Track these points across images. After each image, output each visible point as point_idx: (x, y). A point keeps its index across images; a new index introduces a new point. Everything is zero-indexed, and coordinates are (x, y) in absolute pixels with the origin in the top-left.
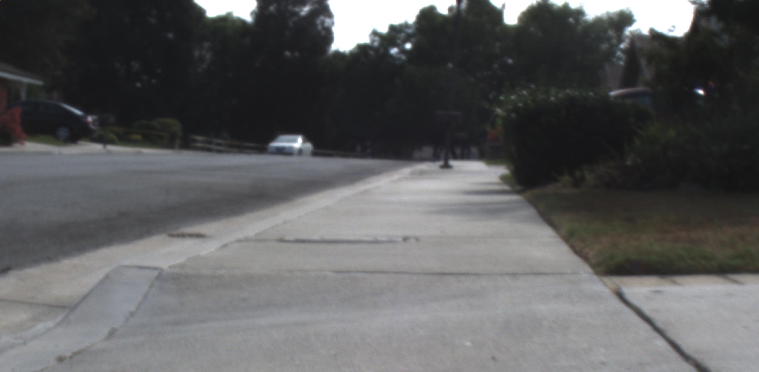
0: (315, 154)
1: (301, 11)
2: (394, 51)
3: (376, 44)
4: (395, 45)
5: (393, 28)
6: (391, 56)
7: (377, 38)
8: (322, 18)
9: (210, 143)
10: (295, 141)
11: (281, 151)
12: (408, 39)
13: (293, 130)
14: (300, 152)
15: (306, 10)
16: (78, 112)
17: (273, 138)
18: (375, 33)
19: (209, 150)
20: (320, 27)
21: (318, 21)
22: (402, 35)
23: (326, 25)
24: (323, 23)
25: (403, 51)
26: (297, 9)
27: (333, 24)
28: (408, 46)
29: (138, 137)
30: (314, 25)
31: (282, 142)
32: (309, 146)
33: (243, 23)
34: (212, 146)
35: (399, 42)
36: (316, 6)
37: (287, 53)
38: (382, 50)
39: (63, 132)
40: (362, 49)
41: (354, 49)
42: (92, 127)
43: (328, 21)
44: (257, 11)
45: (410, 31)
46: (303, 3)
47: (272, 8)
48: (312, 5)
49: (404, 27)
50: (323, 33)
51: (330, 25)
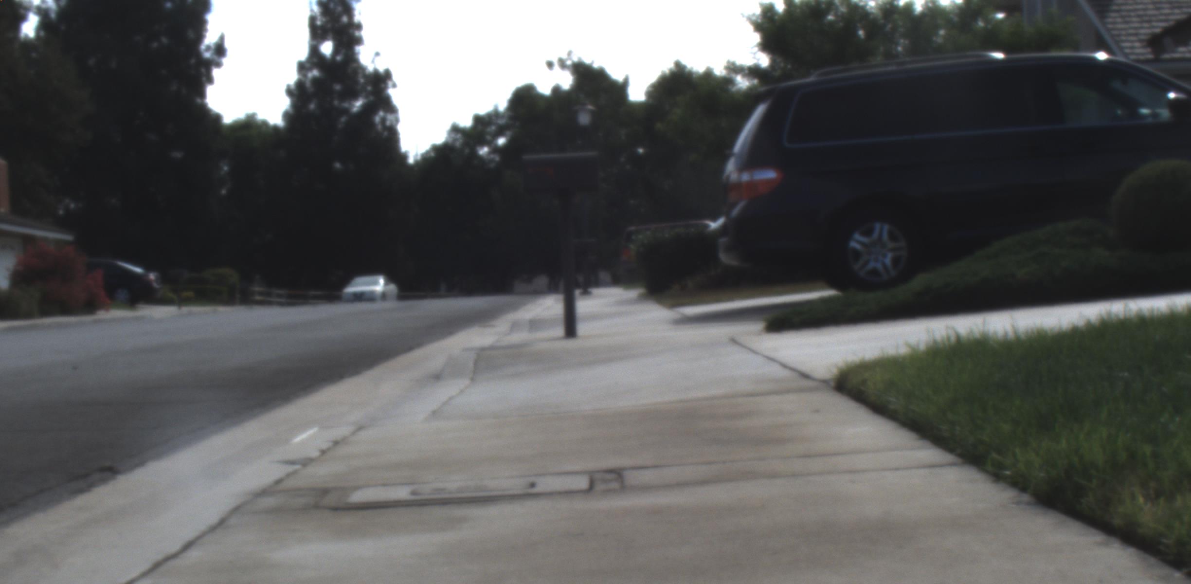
1: (353, 106)
2: (484, 151)
3: (458, 144)
4: (482, 142)
5: (478, 119)
6: (480, 159)
7: (459, 136)
8: (381, 113)
11: (359, 297)
12: (500, 133)
13: (371, 269)
14: (384, 296)
15: (358, 104)
16: (138, 270)
18: (455, 129)
19: (271, 303)
20: (380, 127)
21: (377, 119)
22: (493, 128)
23: (388, 123)
24: (384, 120)
25: (496, 150)
26: (346, 105)
27: (397, 120)
28: (501, 141)
29: (190, 294)
30: (372, 124)
31: (360, 285)
33: (276, 128)
35: (489, 138)
36: (372, 98)
37: (338, 165)
38: (467, 151)
39: (122, 294)
40: (439, 151)
41: (428, 152)
42: (156, 285)
43: (390, 117)
44: (291, 111)
45: (502, 122)
46: (355, 96)
47: (312, 106)
48: (366, 97)
49: (494, 118)
50: (386, 134)
51: (394, 122)
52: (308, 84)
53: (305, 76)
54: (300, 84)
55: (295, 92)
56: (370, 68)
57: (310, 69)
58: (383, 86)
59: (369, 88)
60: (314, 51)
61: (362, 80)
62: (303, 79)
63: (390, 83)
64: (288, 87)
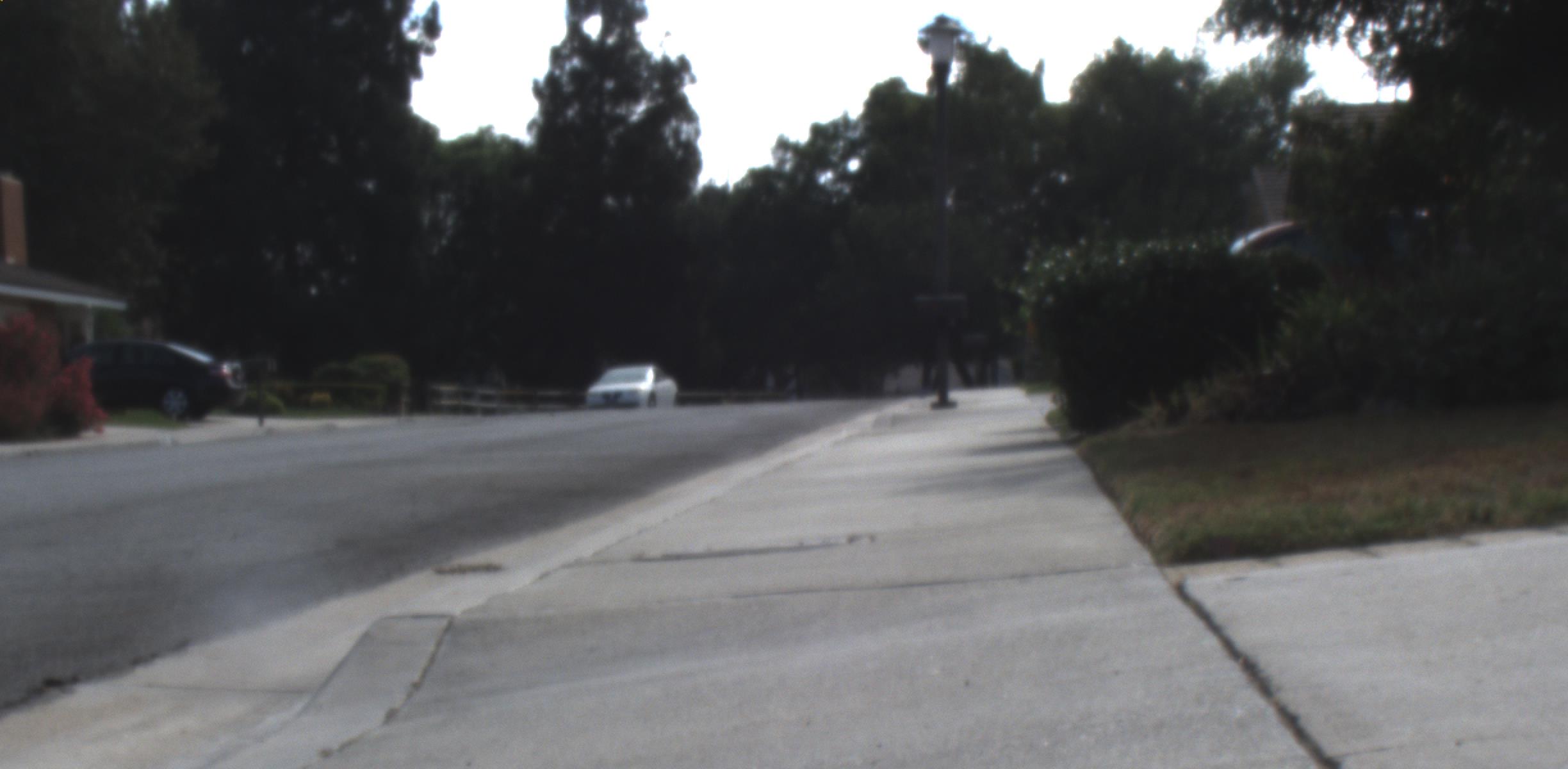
0: (682, 400)
1: (632, 113)
2: (826, 177)
3: (788, 167)
4: (825, 165)
5: (818, 131)
6: (822, 189)
7: (789, 155)
8: (674, 123)
9: (468, 396)
10: (641, 378)
11: (613, 401)
12: (852, 150)
13: (634, 356)
14: (653, 398)
15: (641, 108)
16: (202, 358)
17: (594, 375)
18: (783, 145)
19: (469, 411)
20: (671, 143)
21: (668, 132)
22: (841, 144)
23: (683, 137)
24: (677, 133)
25: (843, 176)
26: (621, 110)
27: (697, 133)
28: (854, 165)
29: (325, 397)
30: (662, 140)
31: (614, 382)
32: (669, 385)
33: (515, 147)
34: (473, 403)
35: (835, 158)
36: (661, 100)
37: (610, 201)
38: (801, 178)
39: (175, 400)
40: (760, 179)
41: (744, 180)
42: (231, 384)
43: (686, 129)
44: (540, 121)
45: (855, 134)
46: (635, 97)
47: (570, 113)
48: (652, 98)
49: (841, 129)
50: (680, 153)
51: (692, 137)
52: (565, 79)
53: (562, 68)
54: (551, 80)
55: (546, 92)
56: (657, 56)
57: (569, 57)
58: (676, 82)
59: (656, 86)
60: (575, 30)
61: (645, 74)
62: (557, 72)
63: (687, 78)
64: (536, 83)
